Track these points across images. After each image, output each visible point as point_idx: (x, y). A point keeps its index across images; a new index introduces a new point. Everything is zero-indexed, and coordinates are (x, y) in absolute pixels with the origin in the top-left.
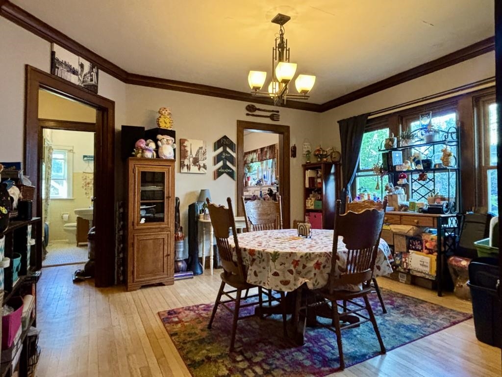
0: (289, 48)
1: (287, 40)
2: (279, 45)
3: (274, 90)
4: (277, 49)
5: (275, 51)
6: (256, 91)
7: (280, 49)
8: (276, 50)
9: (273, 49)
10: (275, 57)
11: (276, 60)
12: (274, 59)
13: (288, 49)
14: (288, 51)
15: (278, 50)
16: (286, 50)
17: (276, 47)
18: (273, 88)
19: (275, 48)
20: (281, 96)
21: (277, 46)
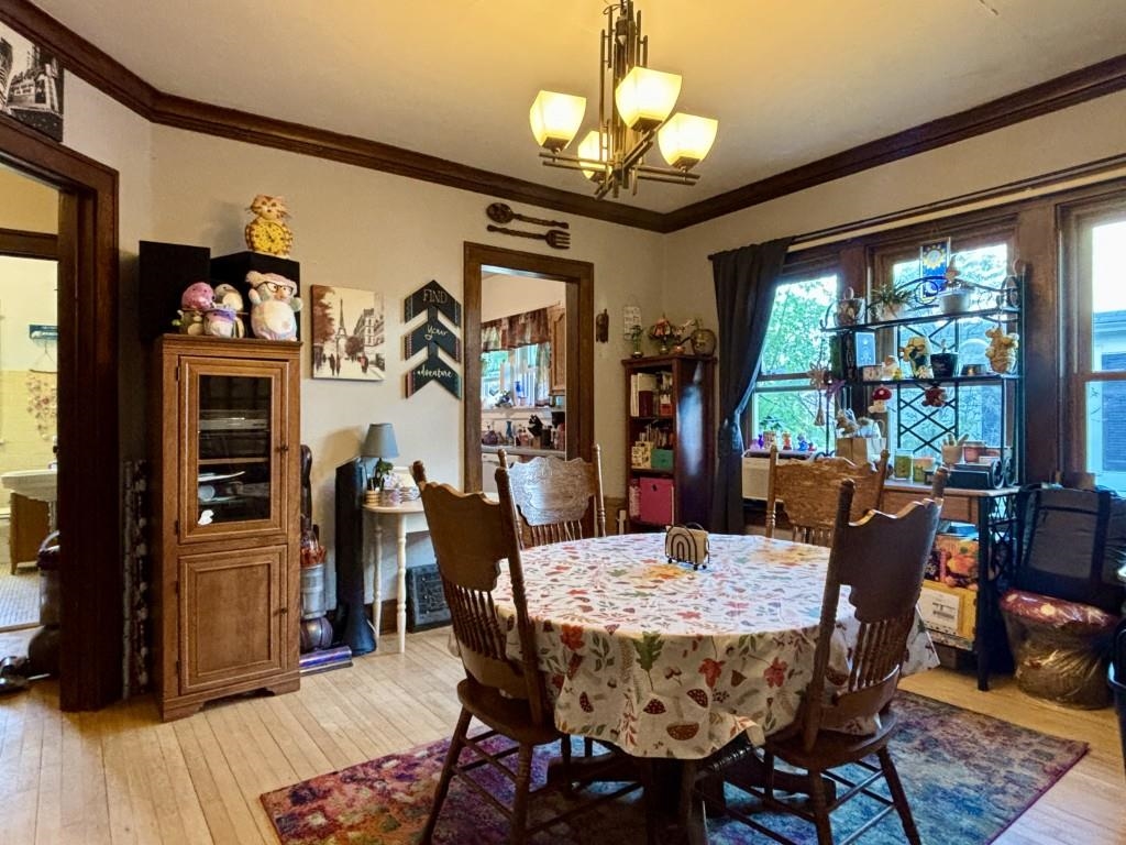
0: (646, 38)
1: (639, 13)
2: (617, 24)
3: (605, 151)
4: (614, 37)
5: (606, 41)
6: (554, 151)
7: (621, 38)
8: (610, 37)
9: (603, 36)
10: (606, 58)
11: (610, 66)
12: (606, 65)
13: (642, 39)
14: (642, 46)
15: (617, 40)
16: (639, 42)
17: (611, 30)
18: (601, 147)
19: (607, 34)
20: (626, 170)
21: (614, 27)
